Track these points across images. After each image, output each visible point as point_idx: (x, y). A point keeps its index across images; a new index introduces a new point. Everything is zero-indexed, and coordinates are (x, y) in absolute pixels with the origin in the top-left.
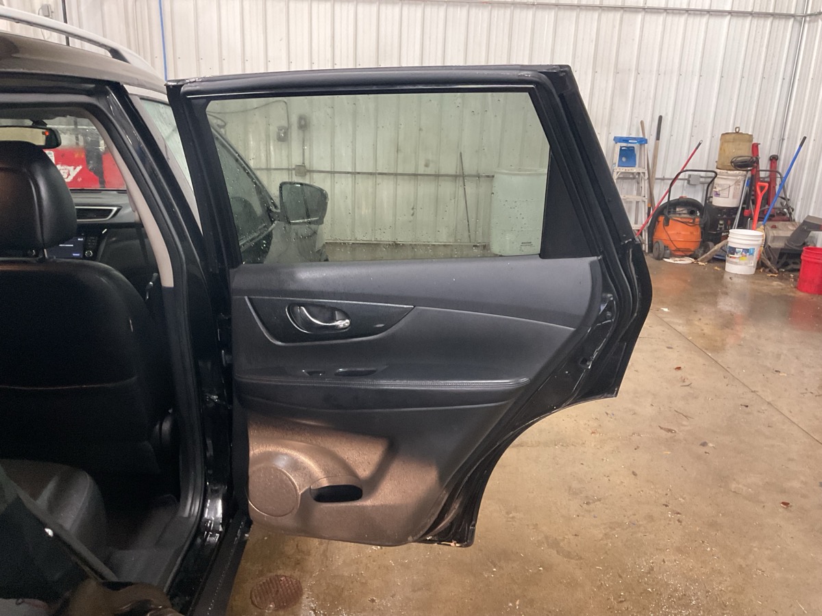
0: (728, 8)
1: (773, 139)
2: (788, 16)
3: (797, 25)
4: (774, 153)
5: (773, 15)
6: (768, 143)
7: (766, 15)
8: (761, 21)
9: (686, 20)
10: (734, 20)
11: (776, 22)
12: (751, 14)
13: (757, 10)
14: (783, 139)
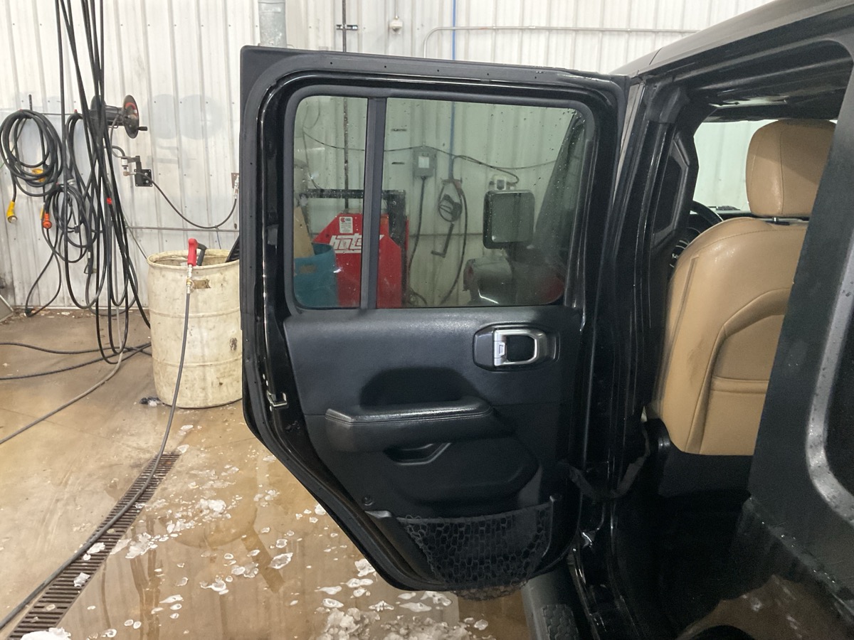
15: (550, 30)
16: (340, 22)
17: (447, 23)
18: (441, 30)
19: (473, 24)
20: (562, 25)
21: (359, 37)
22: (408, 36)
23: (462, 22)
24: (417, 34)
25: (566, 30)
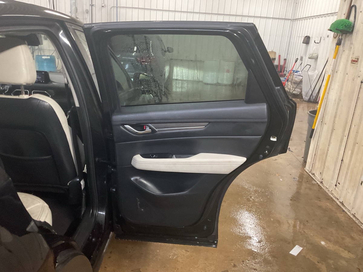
0: (272, 17)
1: (285, 54)
2: (289, 19)
3: (291, 22)
4: (285, 58)
5: (285, 19)
6: (284, 55)
7: (283, 19)
8: (281, 20)
9: (260, 20)
10: (274, 20)
11: (286, 21)
12: (279, 19)
13: (280, 17)
14: (288, 54)
15: (139, 8)
16: (91, 4)
17: (115, 5)
18: (114, 7)
19: (121, 6)
20: (142, 7)
21: (95, 7)
22: (106, 8)
23: (119, 5)
24: (109, 7)
25: (142, 9)
